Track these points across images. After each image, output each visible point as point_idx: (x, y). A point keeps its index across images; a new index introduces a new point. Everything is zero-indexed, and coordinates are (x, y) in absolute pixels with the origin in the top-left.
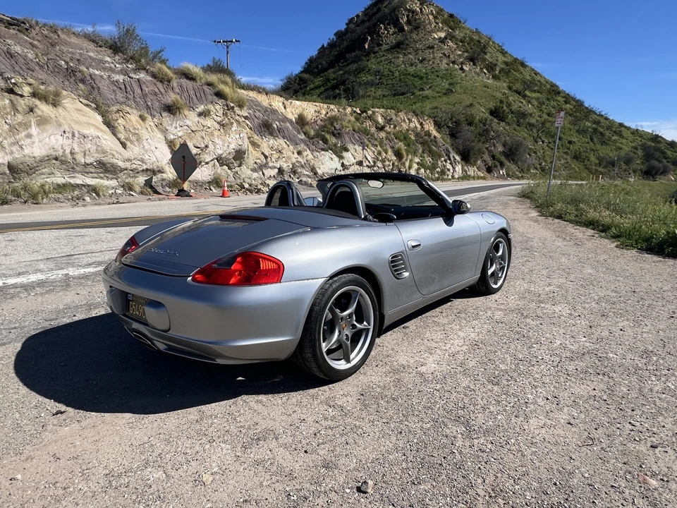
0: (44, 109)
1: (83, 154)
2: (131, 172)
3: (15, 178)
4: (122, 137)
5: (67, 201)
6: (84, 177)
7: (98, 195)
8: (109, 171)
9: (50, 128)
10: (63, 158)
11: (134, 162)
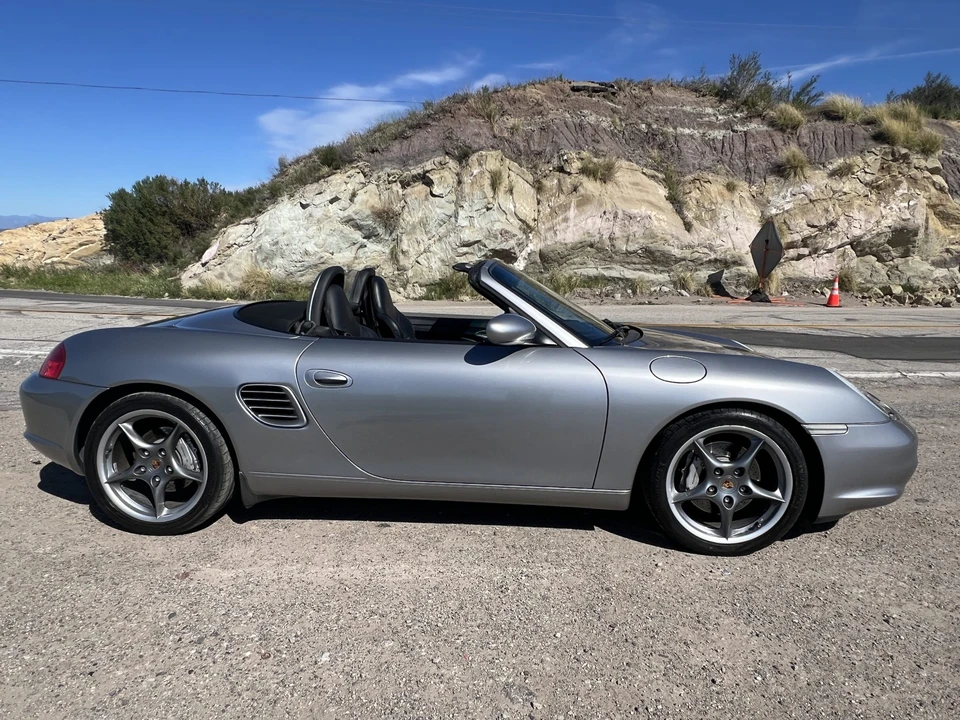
0: (590, 186)
1: (625, 239)
2: (691, 263)
3: (545, 268)
4: (690, 215)
5: (592, 297)
6: (622, 268)
7: (634, 292)
8: (659, 262)
9: (590, 209)
10: (599, 245)
11: (699, 249)
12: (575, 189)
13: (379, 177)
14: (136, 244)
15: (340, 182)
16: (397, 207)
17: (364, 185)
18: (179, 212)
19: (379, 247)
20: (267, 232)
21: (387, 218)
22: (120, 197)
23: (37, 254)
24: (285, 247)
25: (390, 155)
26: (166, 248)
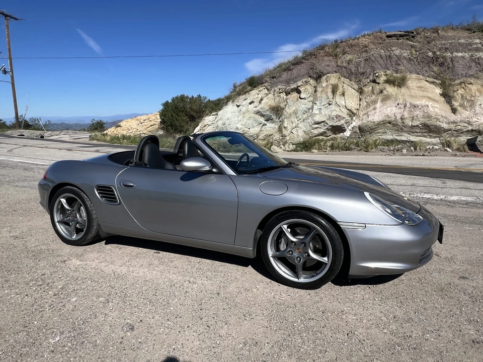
0: (390, 90)
1: (411, 119)
2: (455, 132)
4: (456, 104)
5: (388, 151)
6: (409, 135)
7: (415, 149)
8: (433, 131)
9: (389, 103)
10: (395, 122)
11: (461, 124)
12: (381, 92)
13: (275, 90)
14: (172, 125)
15: (254, 94)
16: (282, 105)
17: (267, 95)
18: (188, 110)
19: (273, 125)
20: (221, 119)
21: (277, 111)
22: (166, 105)
23: (135, 130)
24: (228, 126)
25: (281, 79)
26: (183, 127)
